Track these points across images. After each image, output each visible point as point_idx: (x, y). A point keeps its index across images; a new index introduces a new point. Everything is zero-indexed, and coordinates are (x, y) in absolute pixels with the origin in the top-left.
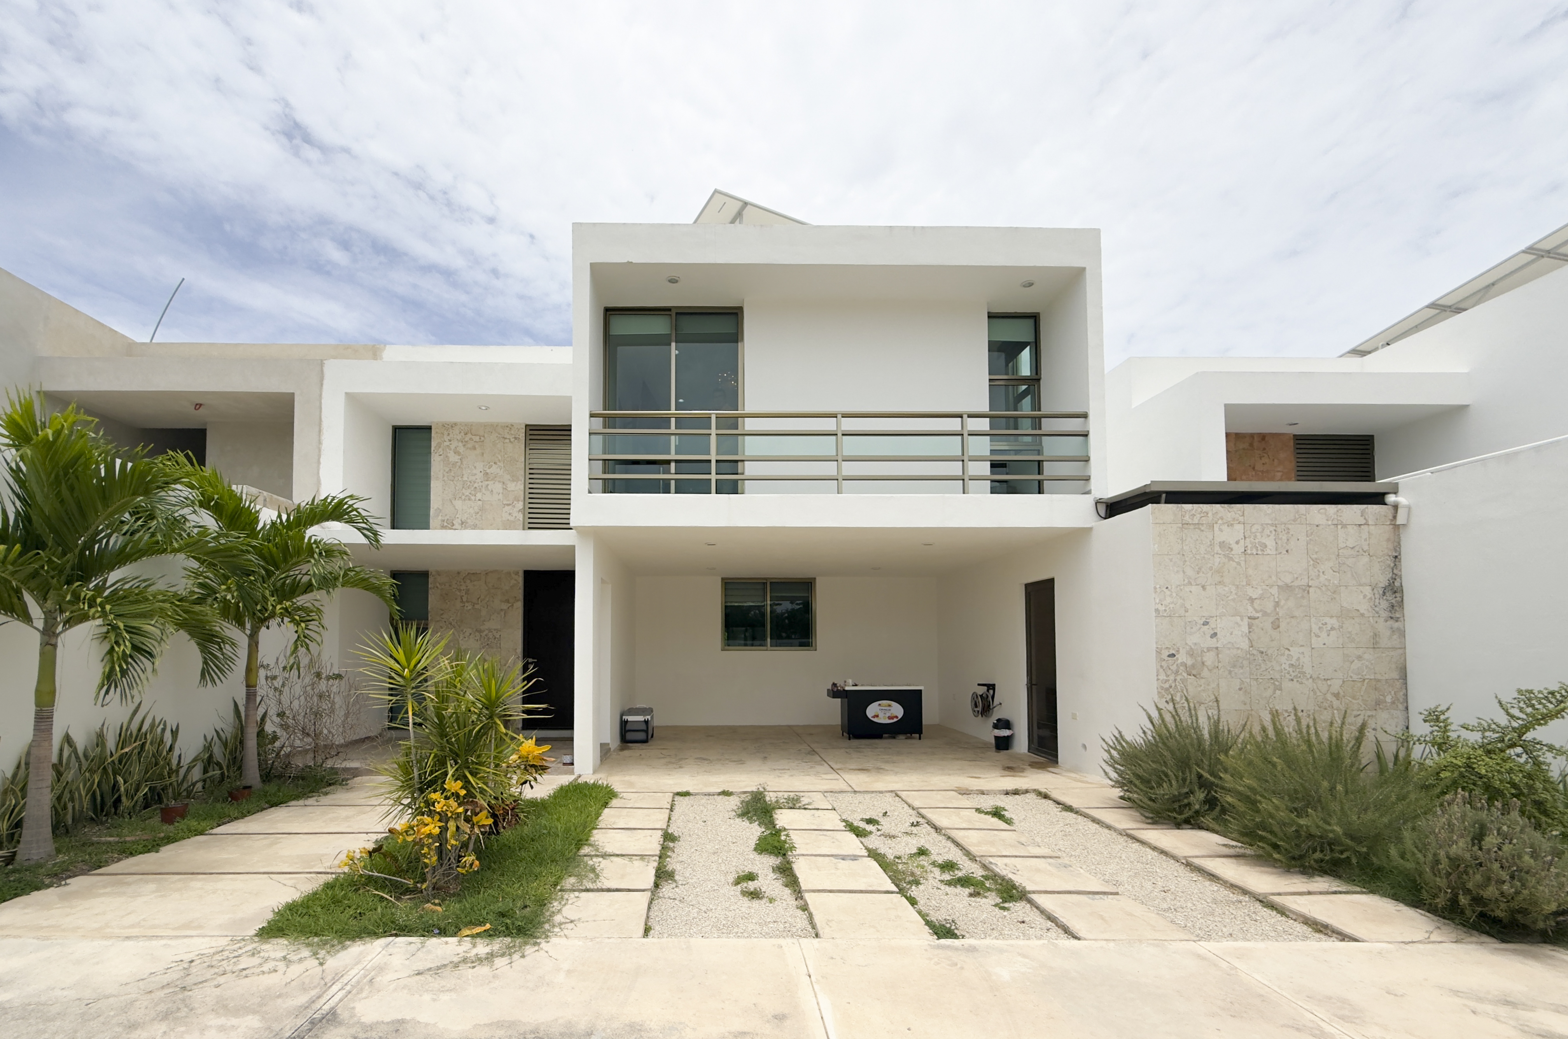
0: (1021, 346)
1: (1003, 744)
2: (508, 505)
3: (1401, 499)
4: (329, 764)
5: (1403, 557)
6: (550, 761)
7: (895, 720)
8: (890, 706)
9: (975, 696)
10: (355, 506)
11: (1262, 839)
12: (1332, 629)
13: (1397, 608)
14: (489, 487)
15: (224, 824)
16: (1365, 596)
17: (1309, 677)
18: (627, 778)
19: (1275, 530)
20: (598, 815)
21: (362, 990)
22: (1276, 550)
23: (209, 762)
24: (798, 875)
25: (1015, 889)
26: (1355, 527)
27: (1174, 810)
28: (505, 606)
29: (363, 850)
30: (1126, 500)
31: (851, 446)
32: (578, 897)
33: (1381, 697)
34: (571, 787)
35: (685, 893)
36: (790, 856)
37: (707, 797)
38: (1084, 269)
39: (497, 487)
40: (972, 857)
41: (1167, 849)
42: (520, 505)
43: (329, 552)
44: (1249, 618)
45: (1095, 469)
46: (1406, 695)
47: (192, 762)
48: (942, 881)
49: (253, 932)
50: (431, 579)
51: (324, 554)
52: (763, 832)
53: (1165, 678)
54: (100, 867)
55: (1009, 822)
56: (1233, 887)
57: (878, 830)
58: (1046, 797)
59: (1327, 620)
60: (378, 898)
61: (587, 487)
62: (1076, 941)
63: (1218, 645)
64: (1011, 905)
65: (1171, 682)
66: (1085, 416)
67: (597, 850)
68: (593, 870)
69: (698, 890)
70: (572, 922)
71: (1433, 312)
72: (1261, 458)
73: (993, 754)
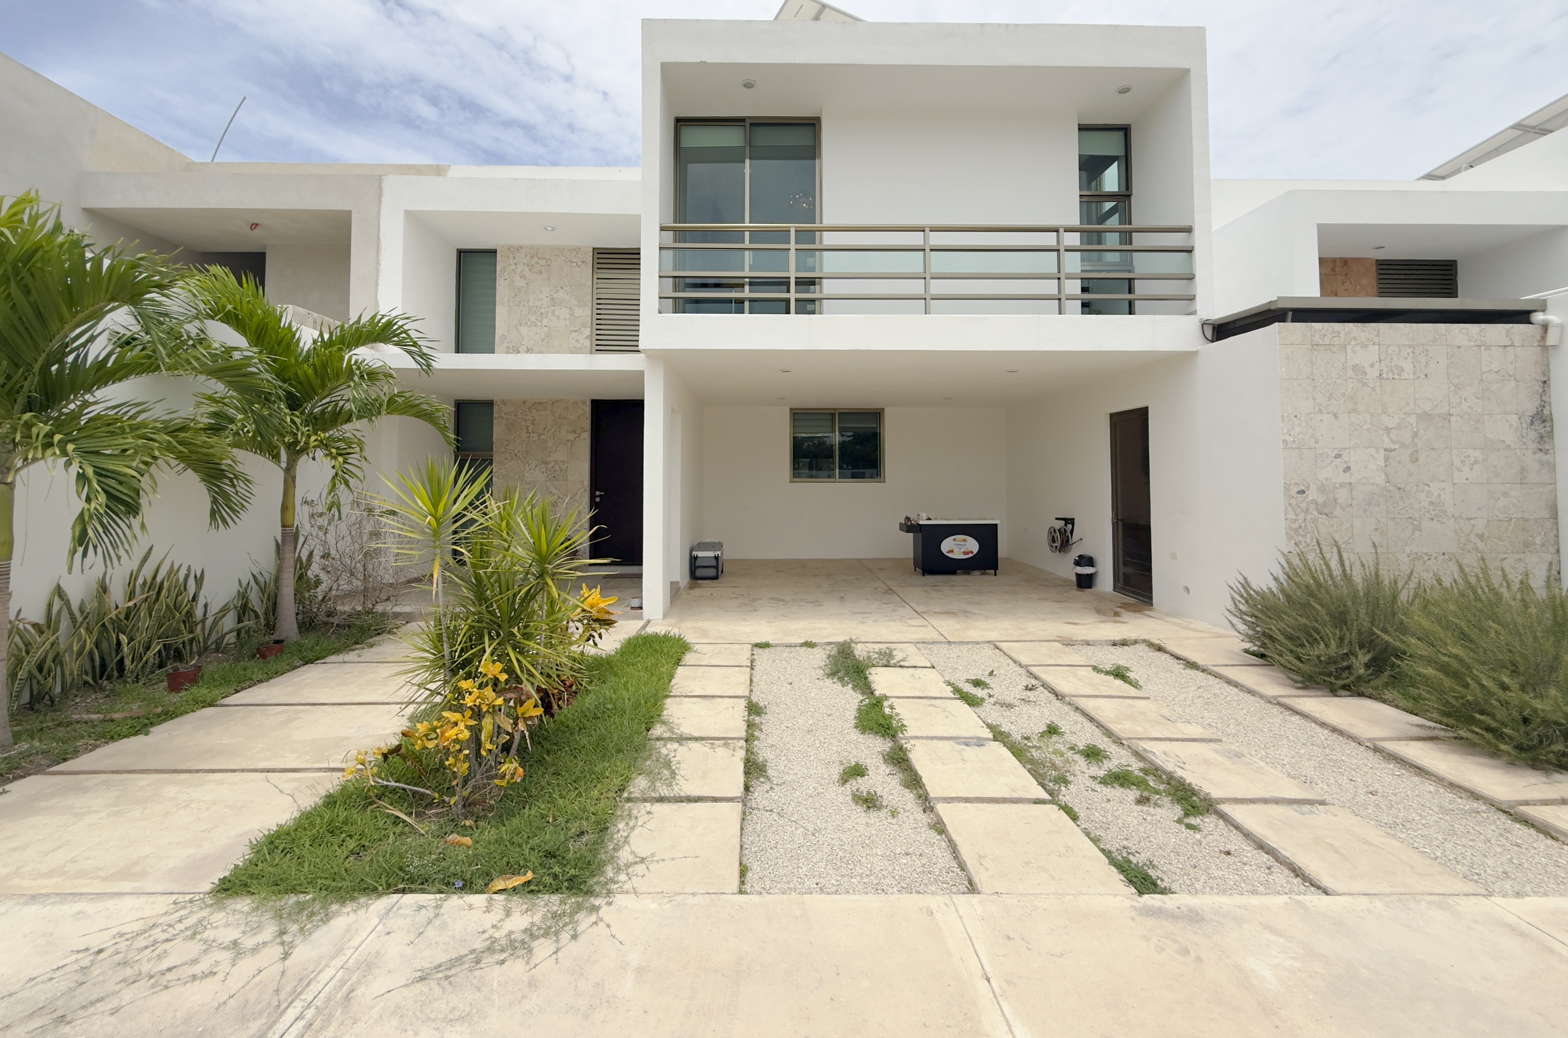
0: (1106, 161)
1: (1085, 582)
2: (575, 331)
3: (1552, 317)
4: (379, 608)
5: (1553, 382)
6: (617, 611)
7: (970, 555)
8: (965, 540)
9: (1052, 531)
10: (406, 327)
11: (1479, 723)
12: (1476, 462)
13: (1546, 439)
14: (556, 313)
15: (243, 689)
16: (1511, 426)
17: (1450, 515)
18: (699, 624)
19: (1413, 353)
20: (671, 677)
21: (330, 1016)
22: (1414, 374)
23: (244, 610)
24: (920, 772)
25: (1195, 795)
26: (1500, 349)
27: (1330, 675)
28: (571, 437)
29: (376, 751)
30: (1235, 321)
31: (940, 262)
32: (649, 813)
33: (1530, 539)
34: (640, 641)
35: (783, 800)
36: (901, 738)
37: (788, 649)
38: (1187, 71)
39: (564, 313)
40: (1118, 741)
41: (1342, 727)
42: (587, 332)
43: (372, 376)
44: (1386, 450)
45: (1200, 287)
46: (1557, 536)
47: (220, 611)
48: (1094, 778)
49: (208, 887)
50: (496, 409)
51: (366, 377)
52: (861, 701)
53: (1294, 517)
54: (65, 760)
55: (1135, 685)
56: (1453, 786)
57: (990, 696)
58: (1160, 649)
59: (1470, 452)
60: (393, 819)
61: (657, 306)
62: (1325, 897)
63: (1352, 481)
64: (1198, 820)
65: (1300, 521)
66: (1189, 230)
67: (671, 730)
68: (668, 764)
69: (797, 793)
70: (642, 860)
71: (1518, 132)
72: (1343, 283)
73: (1076, 593)
